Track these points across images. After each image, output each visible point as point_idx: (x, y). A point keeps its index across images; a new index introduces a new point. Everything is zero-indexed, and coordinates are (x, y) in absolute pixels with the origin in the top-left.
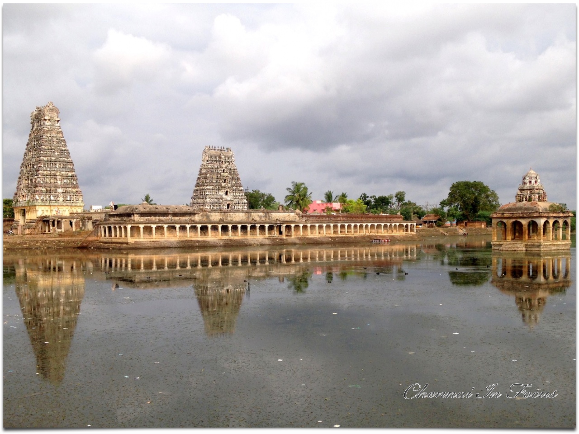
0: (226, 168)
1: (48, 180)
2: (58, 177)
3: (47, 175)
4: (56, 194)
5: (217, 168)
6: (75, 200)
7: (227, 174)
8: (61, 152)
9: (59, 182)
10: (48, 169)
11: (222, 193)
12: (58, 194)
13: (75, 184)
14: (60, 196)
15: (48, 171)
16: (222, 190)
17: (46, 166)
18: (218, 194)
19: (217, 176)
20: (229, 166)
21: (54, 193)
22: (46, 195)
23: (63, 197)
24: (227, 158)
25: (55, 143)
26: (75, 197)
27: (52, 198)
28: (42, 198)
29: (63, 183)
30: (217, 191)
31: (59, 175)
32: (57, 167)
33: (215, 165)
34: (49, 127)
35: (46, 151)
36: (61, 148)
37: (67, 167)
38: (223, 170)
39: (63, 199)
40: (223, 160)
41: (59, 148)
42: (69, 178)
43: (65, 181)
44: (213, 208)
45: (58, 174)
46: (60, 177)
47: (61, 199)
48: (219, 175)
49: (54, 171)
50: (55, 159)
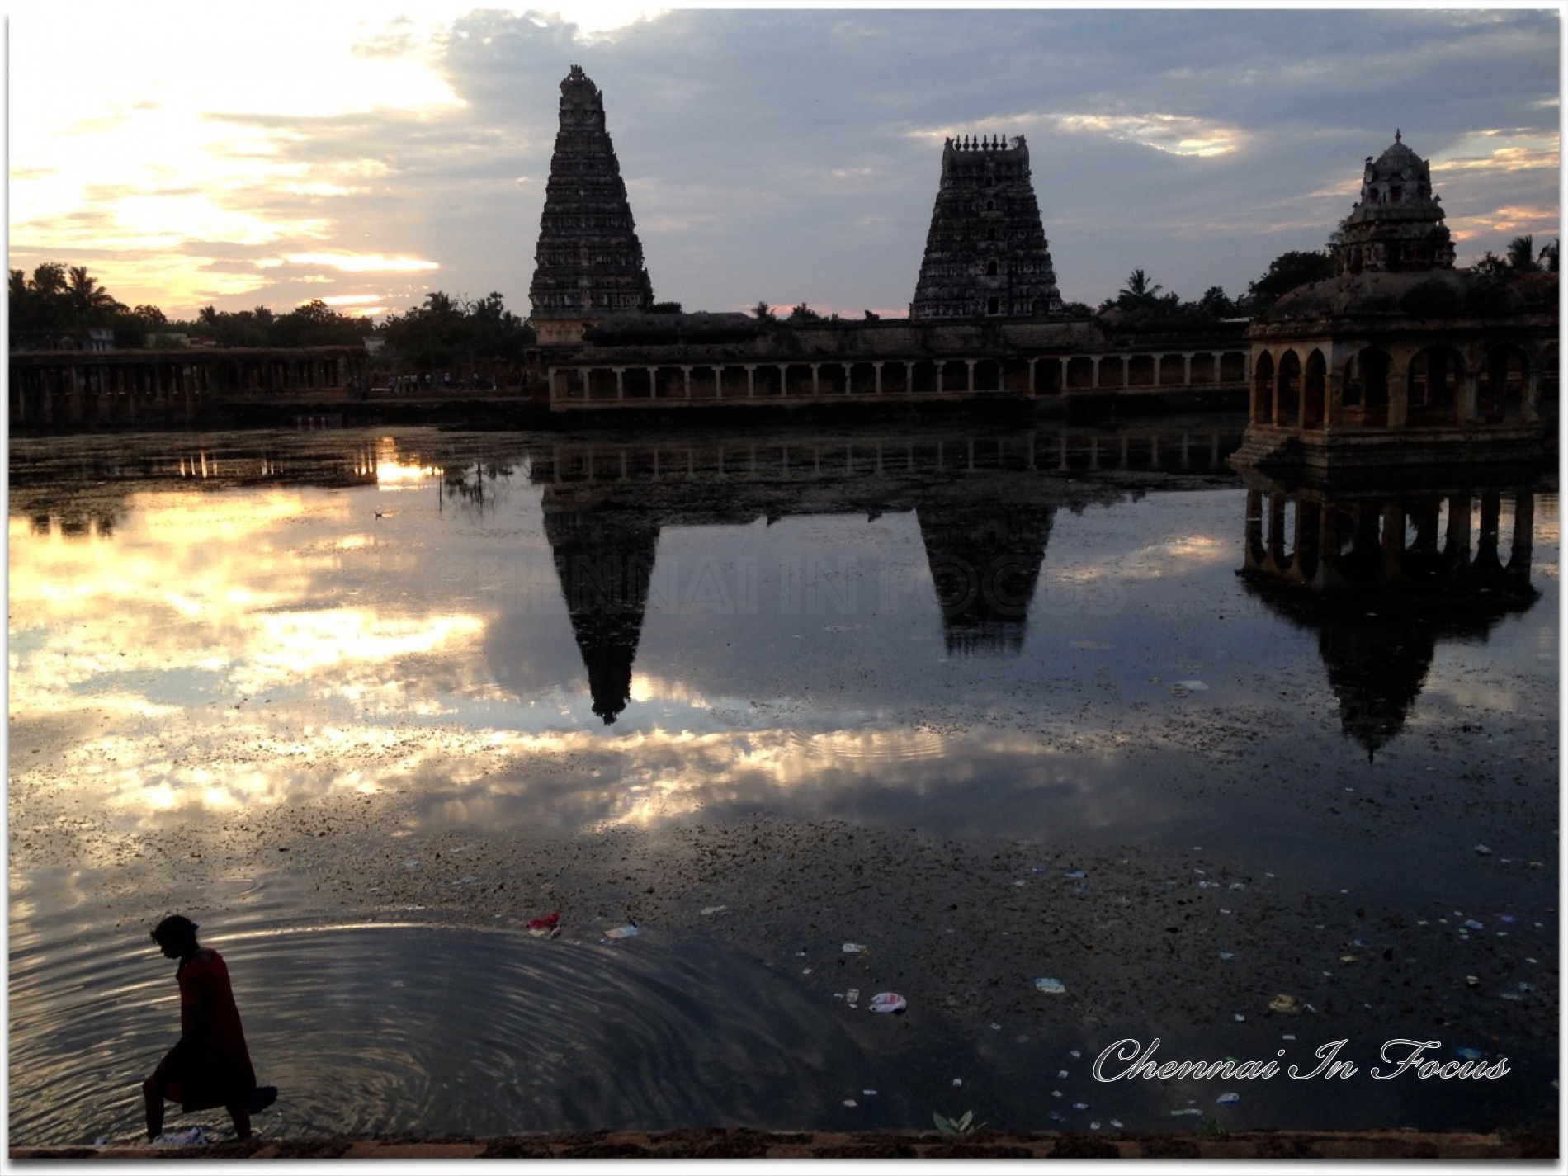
0: (996, 196)
1: (562, 260)
2: (583, 251)
3: (558, 248)
4: (575, 291)
5: (972, 200)
6: (622, 304)
7: (998, 213)
8: (594, 190)
9: (585, 263)
10: (563, 233)
11: (977, 270)
12: (579, 291)
13: (624, 264)
14: (583, 296)
15: (563, 236)
16: (978, 262)
17: (560, 225)
18: (965, 274)
19: (968, 222)
20: (1008, 190)
21: (570, 290)
22: (554, 294)
23: (592, 299)
24: (1003, 169)
25: (581, 168)
26: (621, 296)
27: (567, 302)
28: (546, 302)
29: (593, 263)
30: (964, 265)
31: (585, 246)
32: (583, 225)
33: (965, 191)
34: (571, 129)
35: (561, 190)
36: (595, 179)
37: (608, 224)
38: (986, 202)
39: (590, 302)
40: (991, 175)
41: (588, 178)
42: (610, 250)
43: (600, 259)
44: (944, 314)
45: (582, 242)
46: (586, 250)
47: (587, 303)
48: (975, 219)
49: (575, 235)
50: (578, 208)
